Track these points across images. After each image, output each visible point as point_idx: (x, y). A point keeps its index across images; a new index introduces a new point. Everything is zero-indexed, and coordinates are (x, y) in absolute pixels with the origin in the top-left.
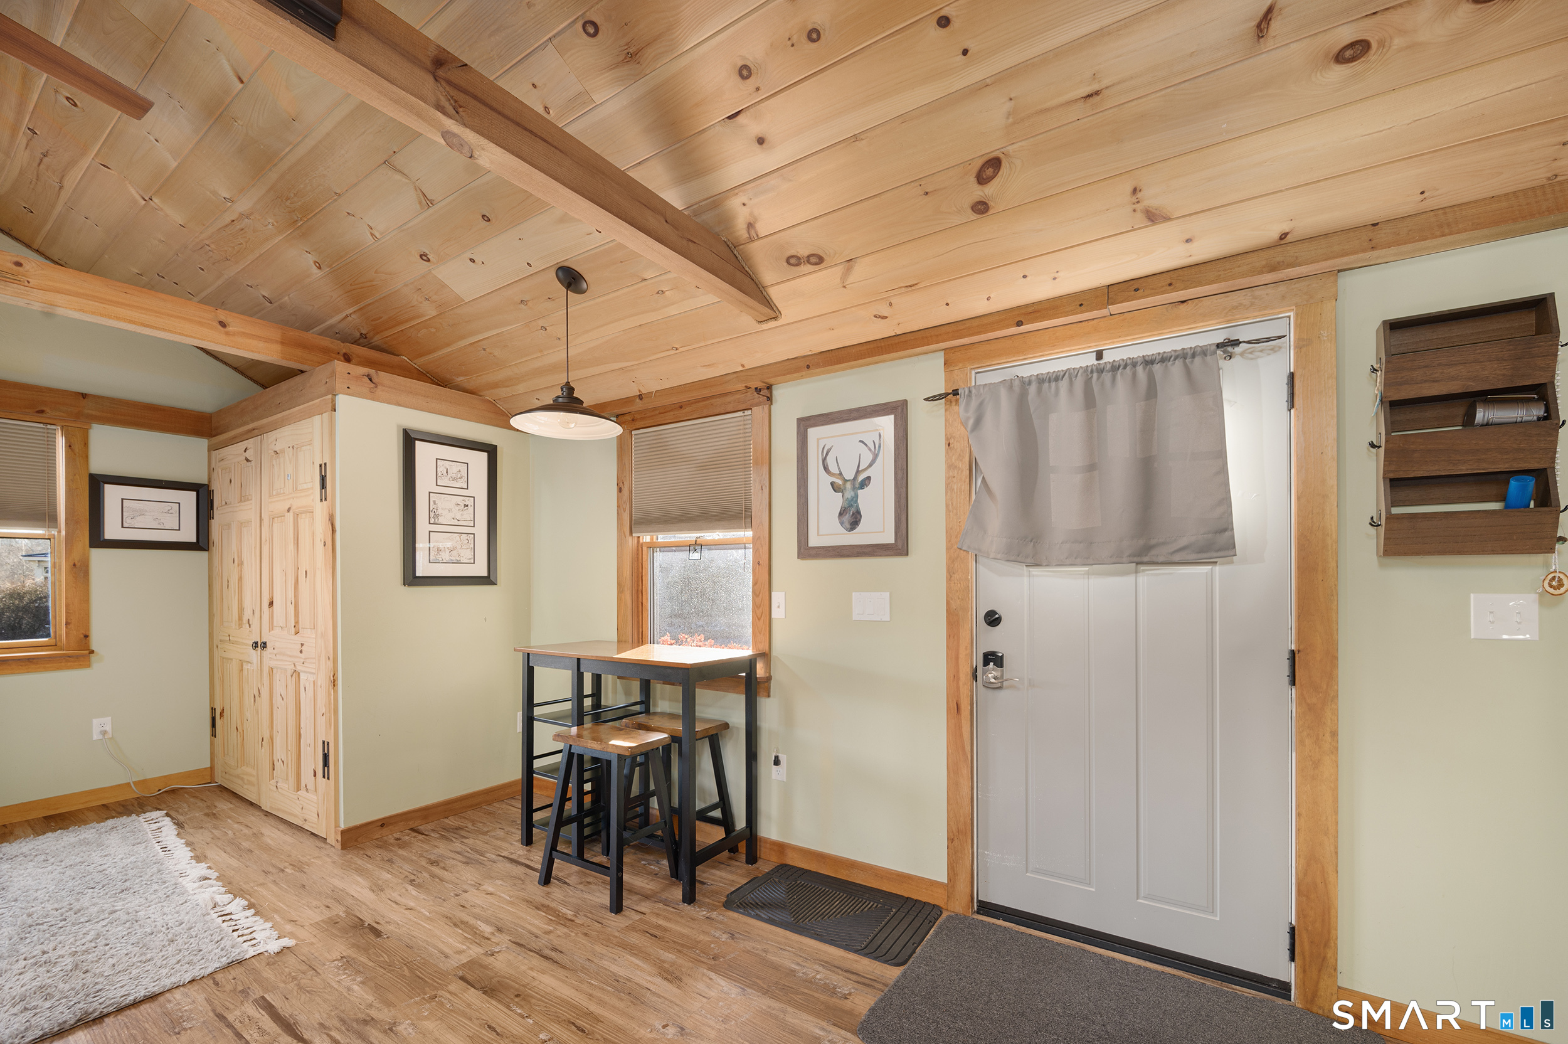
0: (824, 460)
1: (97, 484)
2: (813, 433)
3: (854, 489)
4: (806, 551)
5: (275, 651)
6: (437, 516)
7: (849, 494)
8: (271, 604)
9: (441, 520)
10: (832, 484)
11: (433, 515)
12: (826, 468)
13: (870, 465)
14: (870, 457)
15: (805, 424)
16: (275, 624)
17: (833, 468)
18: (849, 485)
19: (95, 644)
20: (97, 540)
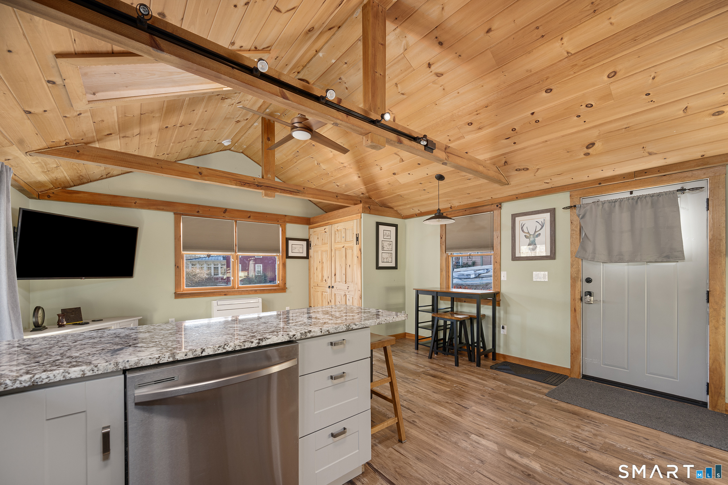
0: (522, 228)
1: (287, 240)
2: (518, 219)
3: (534, 237)
4: (514, 258)
5: (337, 289)
6: (384, 248)
7: (532, 239)
8: (335, 275)
9: (385, 249)
10: (525, 236)
11: (383, 247)
12: (523, 231)
13: (540, 229)
14: (540, 227)
15: (514, 217)
16: (337, 280)
17: (526, 230)
18: (532, 236)
19: (287, 286)
20: (288, 257)
